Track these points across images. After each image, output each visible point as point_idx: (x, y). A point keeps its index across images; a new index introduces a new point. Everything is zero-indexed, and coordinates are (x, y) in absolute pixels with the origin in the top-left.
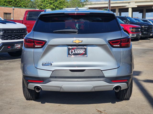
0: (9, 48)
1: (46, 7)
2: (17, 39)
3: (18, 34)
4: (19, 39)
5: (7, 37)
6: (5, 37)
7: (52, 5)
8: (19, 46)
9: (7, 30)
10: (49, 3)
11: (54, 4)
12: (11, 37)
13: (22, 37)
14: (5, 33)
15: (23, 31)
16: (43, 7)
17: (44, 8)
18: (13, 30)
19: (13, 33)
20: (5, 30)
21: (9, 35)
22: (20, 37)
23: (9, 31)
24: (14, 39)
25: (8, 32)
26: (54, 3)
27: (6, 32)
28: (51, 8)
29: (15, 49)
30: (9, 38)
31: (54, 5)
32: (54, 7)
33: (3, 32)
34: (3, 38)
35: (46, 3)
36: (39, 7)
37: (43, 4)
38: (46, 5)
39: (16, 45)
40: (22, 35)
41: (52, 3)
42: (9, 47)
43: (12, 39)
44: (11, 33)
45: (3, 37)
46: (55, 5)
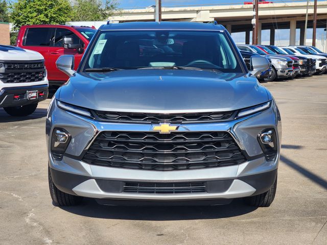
0: (16, 99)
1: (30, 20)
2: (30, 80)
3: (31, 71)
4: (33, 81)
5: (12, 76)
6: (9, 76)
7: (43, 15)
8: (34, 95)
9: (12, 64)
10: (35, 11)
11: (46, 12)
12: (19, 76)
13: (37, 77)
14: (10, 69)
15: (39, 66)
16: (23, 19)
17: (25, 22)
18: (22, 64)
19: (22, 69)
20: (9, 64)
21: (15, 74)
22: (35, 78)
23: (16, 65)
24: (24, 81)
25: (14, 68)
26: (46, 10)
27: (11, 66)
28: (40, 21)
29: (27, 99)
30: (15, 79)
31: (47, 16)
32: (47, 20)
33: (4, 66)
34: (5, 80)
35: (29, 10)
36: (13, 18)
37: (24, 13)
38: (30, 15)
39: (29, 93)
40: (38, 73)
41: (42, 12)
42: (16, 97)
43: (21, 81)
44: (19, 69)
45: (6, 76)
46: (49, 15)
